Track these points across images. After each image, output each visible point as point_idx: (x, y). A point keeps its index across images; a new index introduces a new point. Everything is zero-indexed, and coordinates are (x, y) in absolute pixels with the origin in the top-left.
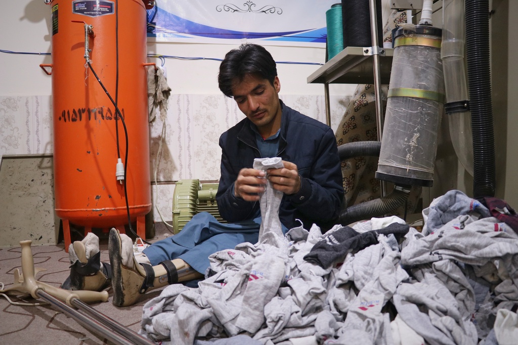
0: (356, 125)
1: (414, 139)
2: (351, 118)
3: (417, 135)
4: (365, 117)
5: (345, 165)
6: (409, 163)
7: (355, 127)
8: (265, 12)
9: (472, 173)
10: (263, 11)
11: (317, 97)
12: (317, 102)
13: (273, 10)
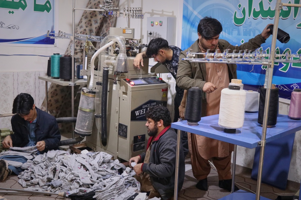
0: (57, 94)
1: (87, 123)
2: (55, 90)
3: (88, 122)
4: (61, 90)
5: (53, 112)
6: (85, 130)
7: (57, 95)
8: (10, 28)
9: (101, 133)
10: (9, 28)
11: (35, 72)
12: (35, 75)
13: (14, 27)
